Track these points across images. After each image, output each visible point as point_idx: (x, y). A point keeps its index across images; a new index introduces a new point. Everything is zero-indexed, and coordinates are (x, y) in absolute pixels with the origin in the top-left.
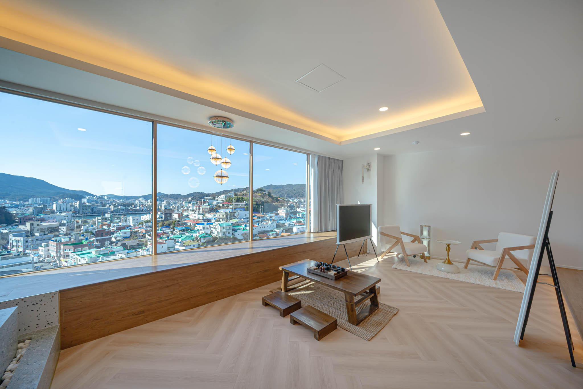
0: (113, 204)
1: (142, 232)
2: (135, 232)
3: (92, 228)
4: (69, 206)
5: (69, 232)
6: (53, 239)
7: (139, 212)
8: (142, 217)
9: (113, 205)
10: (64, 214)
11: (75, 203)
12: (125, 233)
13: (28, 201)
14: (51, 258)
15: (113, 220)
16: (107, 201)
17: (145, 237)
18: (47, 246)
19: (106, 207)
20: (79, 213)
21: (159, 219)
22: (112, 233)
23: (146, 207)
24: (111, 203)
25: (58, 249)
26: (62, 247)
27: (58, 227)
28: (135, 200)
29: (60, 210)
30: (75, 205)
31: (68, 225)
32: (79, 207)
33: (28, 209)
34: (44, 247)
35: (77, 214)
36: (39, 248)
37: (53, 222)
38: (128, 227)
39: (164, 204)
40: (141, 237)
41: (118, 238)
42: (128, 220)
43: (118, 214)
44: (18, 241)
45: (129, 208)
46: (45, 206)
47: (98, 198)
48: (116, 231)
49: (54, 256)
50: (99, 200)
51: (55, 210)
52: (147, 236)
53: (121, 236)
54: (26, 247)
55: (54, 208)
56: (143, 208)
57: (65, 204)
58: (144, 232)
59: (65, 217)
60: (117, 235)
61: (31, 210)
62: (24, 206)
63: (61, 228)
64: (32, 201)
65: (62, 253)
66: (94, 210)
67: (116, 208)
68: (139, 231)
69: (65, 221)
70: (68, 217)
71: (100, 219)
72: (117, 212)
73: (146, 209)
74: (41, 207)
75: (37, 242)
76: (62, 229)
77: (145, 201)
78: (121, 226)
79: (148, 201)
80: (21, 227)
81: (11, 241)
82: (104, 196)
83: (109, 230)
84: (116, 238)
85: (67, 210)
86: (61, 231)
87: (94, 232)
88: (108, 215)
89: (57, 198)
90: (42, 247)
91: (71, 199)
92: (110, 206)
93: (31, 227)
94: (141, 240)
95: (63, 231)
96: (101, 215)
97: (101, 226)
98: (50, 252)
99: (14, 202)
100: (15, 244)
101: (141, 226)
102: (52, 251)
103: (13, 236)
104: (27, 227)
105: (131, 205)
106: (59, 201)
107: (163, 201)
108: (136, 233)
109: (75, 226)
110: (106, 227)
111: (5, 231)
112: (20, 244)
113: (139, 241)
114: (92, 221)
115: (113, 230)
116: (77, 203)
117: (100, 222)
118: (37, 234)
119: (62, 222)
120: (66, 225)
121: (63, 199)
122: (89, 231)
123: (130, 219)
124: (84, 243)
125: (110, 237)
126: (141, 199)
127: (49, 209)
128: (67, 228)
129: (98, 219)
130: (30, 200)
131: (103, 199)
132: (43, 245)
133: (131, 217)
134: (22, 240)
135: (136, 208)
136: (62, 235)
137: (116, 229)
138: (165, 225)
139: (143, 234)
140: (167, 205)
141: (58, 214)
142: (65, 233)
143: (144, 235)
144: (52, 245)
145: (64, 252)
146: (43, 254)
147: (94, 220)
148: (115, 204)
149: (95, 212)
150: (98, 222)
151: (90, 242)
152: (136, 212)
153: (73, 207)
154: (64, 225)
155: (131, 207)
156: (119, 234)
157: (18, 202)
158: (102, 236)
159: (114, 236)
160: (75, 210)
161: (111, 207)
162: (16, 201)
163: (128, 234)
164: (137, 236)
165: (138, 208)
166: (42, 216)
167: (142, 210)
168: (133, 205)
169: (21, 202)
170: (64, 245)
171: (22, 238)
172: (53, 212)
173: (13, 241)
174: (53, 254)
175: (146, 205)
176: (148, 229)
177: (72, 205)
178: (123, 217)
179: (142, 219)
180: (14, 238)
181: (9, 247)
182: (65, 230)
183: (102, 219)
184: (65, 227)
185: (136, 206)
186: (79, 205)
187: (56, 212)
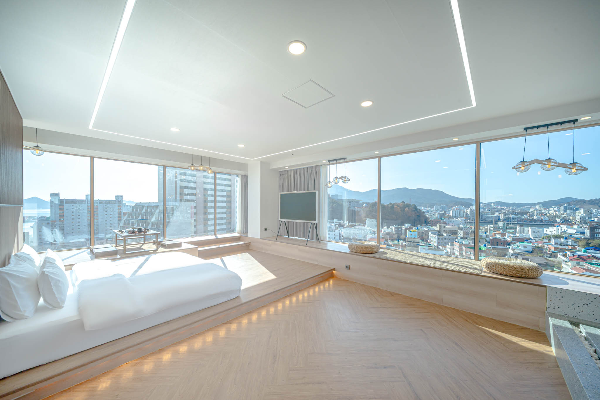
0: (503, 211)
1: (550, 249)
2: (538, 247)
3: (486, 235)
4: (462, 212)
5: (465, 236)
6: (457, 241)
7: (537, 223)
8: (545, 229)
9: (503, 213)
10: (459, 219)
11: (467, 210)
12: (525, 246)
13: (433, 208)
14: (455, 256)
15: (507, 230)
16: (495, 208)
17: (555, 257)
18: (452, 245)
19: (495, 215)
20: (469, 219)
21: (577, 235)
22: (509, 244)
23: (548, 216)
24: (500, 211)
25: (461, 249)
26: (464, 248)
27: (457, 230)
28: (530, 208)
29: (455, 216)
30: (467, 212)
31: (464, 230)
32: (470, 213)
33: (435, 214)
34: (450, 246)
35: (468, 220)
36: (447, 246)
37: (452, 225)
38: (527, 240)
39: (580, 214)
40: (549, 256)
41: (517, 251)
42: (525, 232)
43: (513, 224)
44: (434, 238)
45: (523, 217)
46: (445, 212)
47: (485, 206)
48: (512, 242)
49: (458, 255)
50: (486, 207)
51: (452, 216)
52: (559, 256)
53: (520, 249)
54: (439, 243)
55: (451, 214)
56: (543, 217)
57: (459, 210)
58: (553, 249)
59: (460, 222)
60: (515, 246)
61: (437, 214)
62: (432, 212)
63: (459, 231)
64: (436, 208)
65: (464, 254)
66: (483, 218)
67: (506, 216)
68: (545, 247)
69: (462, 226)
70: (462, 222)
71: (492, 227)
72: (508, 221)
73: (548, 219)
74: (442, 212)
75: (445, 241)
76: (460, 233)
77: (544, 209)
78: (518, 238)
79: (548, 209)
80: (434, 227)
81: (430, 237)
82: (492, 203)
83: (505, 240)
84: (513, 249)
85: (460, 216)
86: (459, 234)
87: (488, 239)
88: (500, 224)
89: (451, 205)
90: (449, 245)
91: (461, 206)
92: (500, 213)
93: (440, 228)
94: (549, 259)
95: (461, 235)
96: (493, 223)
97: (494, 234)
98: (455, 251)
99: (426, 209)
100: (432, 239)
101: (547, 241)
102: (456, 250)
103: (431, 234)
104: (437, 228)
105: (526, 213)
106: (453, 208)
107: (577, 209)
108: (540, 249)
109: (470, 231)
110: (500, 236)
111: (426, 229)
112: (435, 240)
113: (547, 260)
114: (484, 228)
115: (508, 240)
116: (468, 210)
117: (492, 230)
118: (445, 234)
119: (460, 227)
120: (463, 229)
121: (456, 206)
122: (483, 238)
123: (528, 231)
124: (482, 249)
125: (506, 248)
126: (537, 207)
127: (447, 215)
128: (463, 232)
129: (490, 227)
130: (434, 207)
131: (490, 206)
132: (449, 243)
133: (530, 228)
134: (436, 237)
135: (532, 217)
136: (459, 238)
137: (513, 240)
138: (591, 245)
139: (553, 252)
140: (586, 216)
141: (454, 219)
142: (462, 236)
143: (554, 254)
144: (456, 246)
145: (466, 253)
146: (450, 251)
147: (486, 227)
148: (506, 212)
149: (485, 219)
150: (490, 230)
151: (488, 249)
152: (532, 222)
153: (465, 214)
154: (461, 229)
155: (525, 216)
156: (518, 246)
157: (428, 209)
158: (497, 245)
159: (511, 247)
160: (466, 217)
161: (500, 215)
162: (427, 208)
163: (530, 249)
164: (542, 253)
165: (535, 217)
166: (444, 220)
167: (542, 221)
168: (529, 214)
169: (430, 208)
170: (466, 247)
171: (436, 236)
172: (450, 217)
173: (431, 237)
174: (457, 253)
175: (548, 215)
176: (560, 247)
177: (464, 212)
178: (519, 227)
179: (545, 232)
180: (432, 235)
181: (429, 241)
182: (462, 233)
183: (494, 227)
184: (462, 231)
185: (533, 215)
186: (470, 212)
187: (452, 217)
